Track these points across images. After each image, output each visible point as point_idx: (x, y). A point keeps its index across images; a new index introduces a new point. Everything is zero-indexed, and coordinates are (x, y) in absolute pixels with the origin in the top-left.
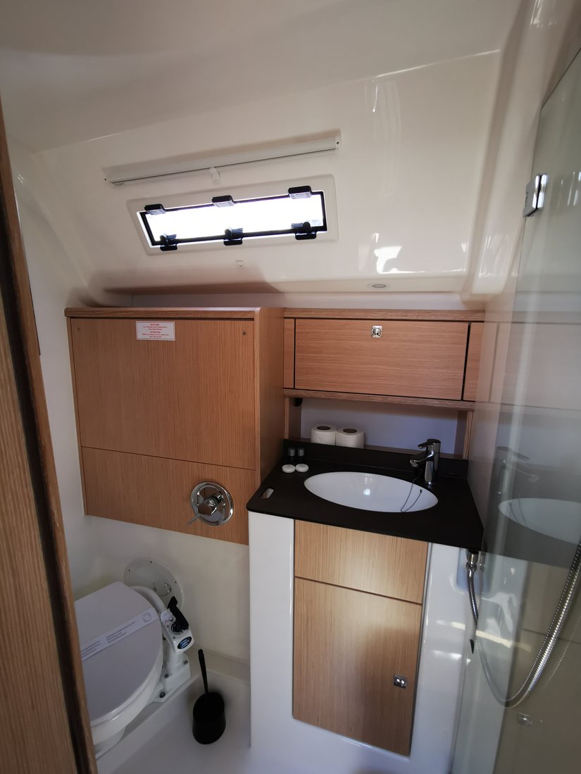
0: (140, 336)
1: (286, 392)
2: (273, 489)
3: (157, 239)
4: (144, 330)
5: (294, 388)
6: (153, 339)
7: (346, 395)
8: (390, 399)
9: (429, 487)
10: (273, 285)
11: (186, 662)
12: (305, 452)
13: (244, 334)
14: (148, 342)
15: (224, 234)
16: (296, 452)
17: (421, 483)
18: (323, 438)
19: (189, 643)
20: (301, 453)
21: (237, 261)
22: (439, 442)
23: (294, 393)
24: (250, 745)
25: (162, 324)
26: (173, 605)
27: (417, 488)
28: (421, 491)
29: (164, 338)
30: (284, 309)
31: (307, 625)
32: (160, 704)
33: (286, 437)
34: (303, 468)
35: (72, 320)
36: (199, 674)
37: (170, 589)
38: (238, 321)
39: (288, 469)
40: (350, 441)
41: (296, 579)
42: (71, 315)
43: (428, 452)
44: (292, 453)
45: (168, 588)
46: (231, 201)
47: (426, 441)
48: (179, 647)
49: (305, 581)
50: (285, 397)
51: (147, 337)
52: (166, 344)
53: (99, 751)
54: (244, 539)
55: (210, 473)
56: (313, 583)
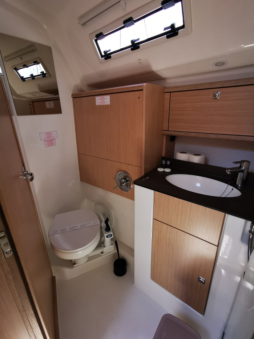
0: (97, 104)
1: (164, 132)
2: (149, 176)
3: (103, 54)
4: (99, 101)
5: (168, 130)
6: (102, 104)
7: (195, 134)
8: (220, 136)
9: (239, 188)
10: (158, 73)
11: (112, 244)
12: (170, 163)
13: (139, 98)
14: (100, 106)
15: (131, 44)
16: (166, 162)
17: (234, 185)
18: (182, 157)
19: (111, 237)
20: (168, 163)
21: (138, 60)
22: (250, 162)
23: (168, 133)
24: (134, 283)
25: (105, 97)
26: (107, 221)
27: (230, 187)
28: (233, 189)
29: (106, 104)
30: (165, 88)
31: (158, 242)
32: (101, 256)
33: (164, 155)
34: (168, 170)
35: (74, 99)
36: (116, 251)
37: (109, 216)
38: (136, 92)
39: (160, 170)
40: (196, 159)
41: (154, 220)
42: (74, 97)
43: (241, 167)
44: (164, 162)
45: (108, 215)
46: (132, 21)
47: (240, 161)
48: (107, 237)
49: (158, 222)
50: (163, 135)
51: (99, 104)
52: (107, 106)
53: (77, 264)
54: (132, 198)
55: (124, 167)
56: (162, 223)
